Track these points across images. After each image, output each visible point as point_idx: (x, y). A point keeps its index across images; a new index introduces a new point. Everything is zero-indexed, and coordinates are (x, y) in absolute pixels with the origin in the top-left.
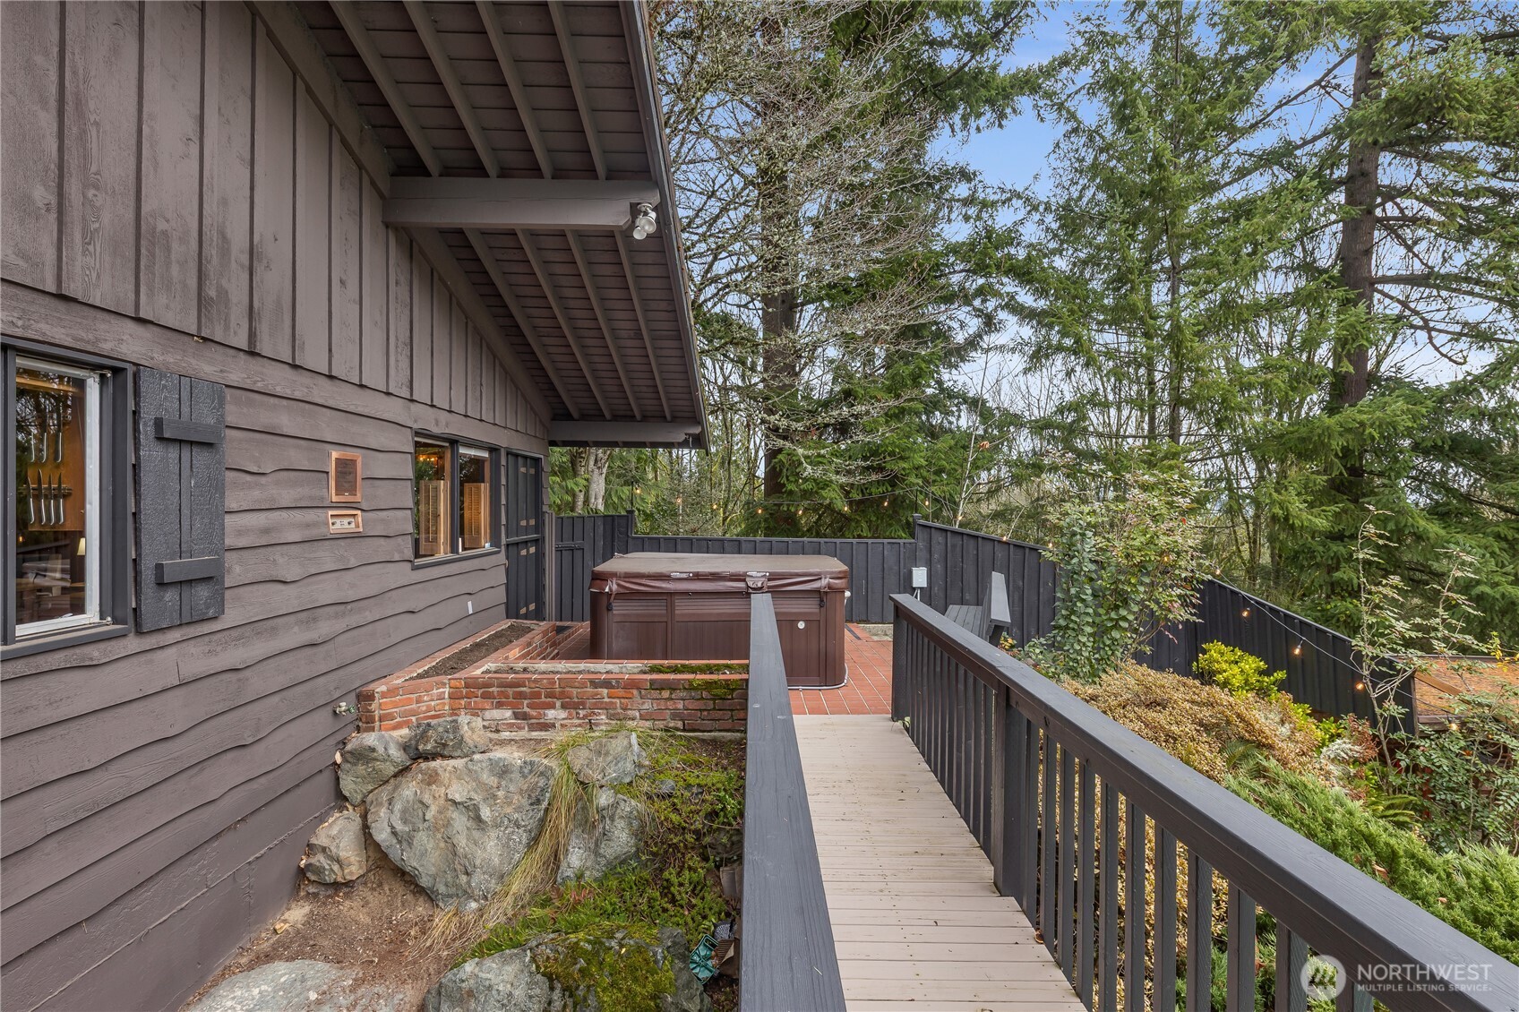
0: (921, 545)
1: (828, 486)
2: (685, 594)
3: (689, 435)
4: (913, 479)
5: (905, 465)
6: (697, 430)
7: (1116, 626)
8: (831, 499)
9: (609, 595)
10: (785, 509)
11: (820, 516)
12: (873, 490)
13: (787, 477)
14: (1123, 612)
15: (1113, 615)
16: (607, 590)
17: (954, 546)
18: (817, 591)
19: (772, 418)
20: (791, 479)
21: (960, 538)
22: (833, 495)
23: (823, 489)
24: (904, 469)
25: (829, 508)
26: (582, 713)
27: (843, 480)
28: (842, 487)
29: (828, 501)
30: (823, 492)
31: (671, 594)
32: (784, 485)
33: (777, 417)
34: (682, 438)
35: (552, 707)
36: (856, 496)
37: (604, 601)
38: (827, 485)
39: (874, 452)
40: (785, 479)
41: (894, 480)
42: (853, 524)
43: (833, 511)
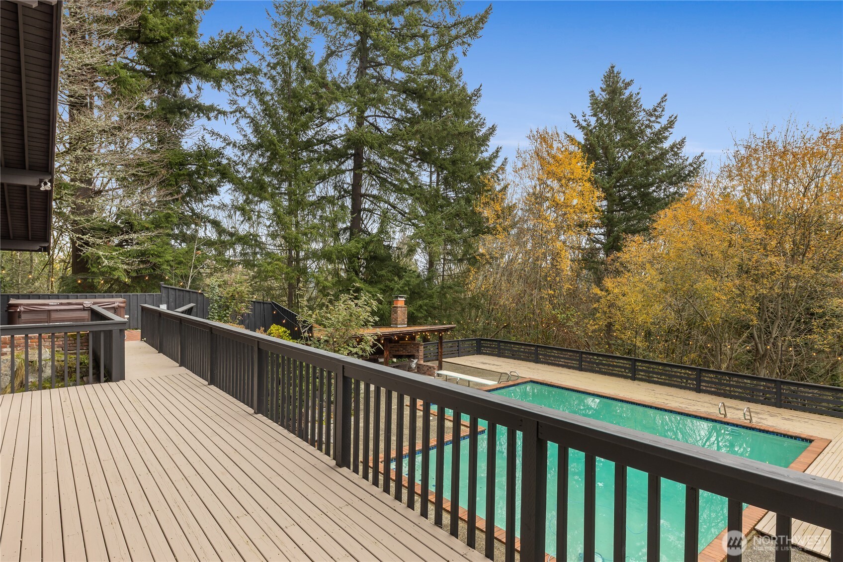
0: (164, 295)
1: (117, 269)
2: (57, 310)
3: (42, 247)
4: (165, 267)
5: (161, 260)
6: (46, 245)
7: (225, 316)
8: (119, 276)
9: (20, 312)
10: (90, 281)
11: (112, 285)
12: (143, 272)
13: (91, 264)
14: (227, 311)
15: (224, 312)
16: (18, 310)
17: (179, 296)
18: (113, 308)
19: (84, 237)
20: (94, 265)
21: (182, 292)
22: (120, 274)
23: (114, 271)
24: (160, 262)
25: (118, 280)
26: (19, 348)
27: (125, 267)
28: (125, 270)
29: (116, 277)
30: (114, 273)
31: (49, 311)
32: (89, 269)
33: (87, 236)
34: (38, 248)
35: (6, 347)
36: (134, 274)
37: (17, 315)
38: (115, 269)
39: (143, 254)
40: (90, 265)
41: (155, 267)
42: (132, 288)
43: (120, 282)
